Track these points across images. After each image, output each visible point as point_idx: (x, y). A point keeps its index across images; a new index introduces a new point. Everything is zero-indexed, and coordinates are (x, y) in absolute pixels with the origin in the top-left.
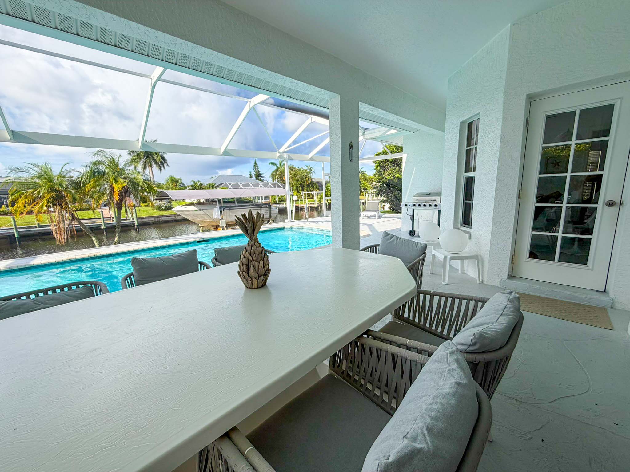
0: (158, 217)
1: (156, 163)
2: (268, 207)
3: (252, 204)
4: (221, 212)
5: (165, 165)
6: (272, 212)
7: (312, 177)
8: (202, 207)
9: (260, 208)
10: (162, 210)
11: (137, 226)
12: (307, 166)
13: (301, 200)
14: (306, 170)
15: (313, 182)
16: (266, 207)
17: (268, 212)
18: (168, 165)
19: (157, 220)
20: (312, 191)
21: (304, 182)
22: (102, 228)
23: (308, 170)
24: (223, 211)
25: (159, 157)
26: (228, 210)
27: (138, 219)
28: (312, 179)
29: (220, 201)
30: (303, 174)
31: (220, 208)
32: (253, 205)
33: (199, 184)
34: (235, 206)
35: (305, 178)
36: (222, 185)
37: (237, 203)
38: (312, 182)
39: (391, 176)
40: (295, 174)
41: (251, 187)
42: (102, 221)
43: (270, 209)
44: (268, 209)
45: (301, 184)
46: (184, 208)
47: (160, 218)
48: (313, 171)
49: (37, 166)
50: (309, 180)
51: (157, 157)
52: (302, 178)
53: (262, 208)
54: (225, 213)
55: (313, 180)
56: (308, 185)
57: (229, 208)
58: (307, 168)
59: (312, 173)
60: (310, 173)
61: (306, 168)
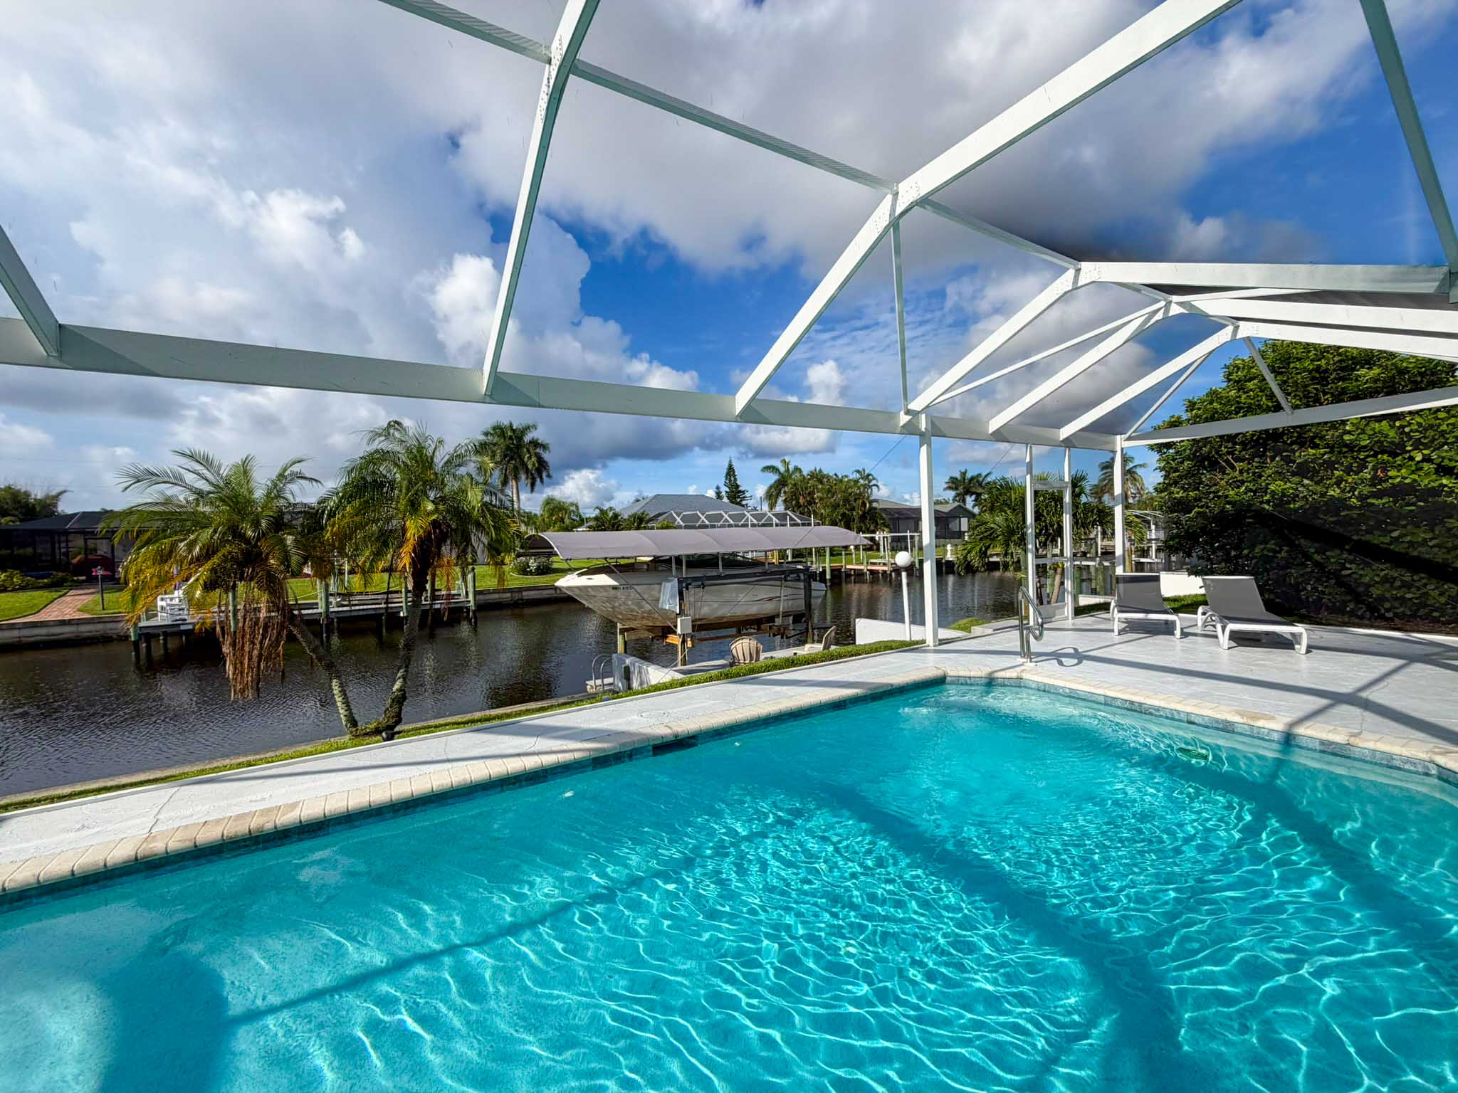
0: (520, 590)
1: (527, 471)
2: (802, 577)
3: (759, 570)
4: (681, 594)
5: (544, 475)
6: (814, 594)
7: (872, 498)
8: (632, 578)
9: (779, 583)
10: (531, 573)
11: (474, 612)
12: (858, 471)
13: (846, 554)
14: (856, 482)
15: (875, 509)
16: (799, 580)
17: (803, 591)
18: (549, 476)
19: (517, 596)
20: (874, 532)
21: (853, 509)
22: (402, 615)
23: (862, 481)
24: (687, 589)
25: (534, 459)
26: (699, 586)
27: (476, 593)
28: (871, 502)
29: (678, 560)
30: (850, 490)
31: (680, 582)
32: (765, 574)
33: (611, 514)
34: (719, 577)
35: (855, 500)
36: (661, 518)
37: (725, 566)
38: (872, 509)
39: (1248, 490)
40: (829, 491)
41: (726, 520)
42: (403, 600)
43: (810, 585)
44: (802, 585)
45: (844, 515)
46: (584, 581)
47: (525, 593)
48: (874, 482)
49: (206, 462)
50: (864, 504)
51: (530, 458)
52: (846, 501)
53: (786, 580)
54: (692, 594)
55: (875, 505)
56: (863, 518)
57: (702, 583)
58: (858, 476)
59: (870, 487)
60: (865, 486)
61: (856, 476)
